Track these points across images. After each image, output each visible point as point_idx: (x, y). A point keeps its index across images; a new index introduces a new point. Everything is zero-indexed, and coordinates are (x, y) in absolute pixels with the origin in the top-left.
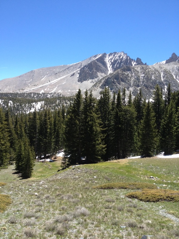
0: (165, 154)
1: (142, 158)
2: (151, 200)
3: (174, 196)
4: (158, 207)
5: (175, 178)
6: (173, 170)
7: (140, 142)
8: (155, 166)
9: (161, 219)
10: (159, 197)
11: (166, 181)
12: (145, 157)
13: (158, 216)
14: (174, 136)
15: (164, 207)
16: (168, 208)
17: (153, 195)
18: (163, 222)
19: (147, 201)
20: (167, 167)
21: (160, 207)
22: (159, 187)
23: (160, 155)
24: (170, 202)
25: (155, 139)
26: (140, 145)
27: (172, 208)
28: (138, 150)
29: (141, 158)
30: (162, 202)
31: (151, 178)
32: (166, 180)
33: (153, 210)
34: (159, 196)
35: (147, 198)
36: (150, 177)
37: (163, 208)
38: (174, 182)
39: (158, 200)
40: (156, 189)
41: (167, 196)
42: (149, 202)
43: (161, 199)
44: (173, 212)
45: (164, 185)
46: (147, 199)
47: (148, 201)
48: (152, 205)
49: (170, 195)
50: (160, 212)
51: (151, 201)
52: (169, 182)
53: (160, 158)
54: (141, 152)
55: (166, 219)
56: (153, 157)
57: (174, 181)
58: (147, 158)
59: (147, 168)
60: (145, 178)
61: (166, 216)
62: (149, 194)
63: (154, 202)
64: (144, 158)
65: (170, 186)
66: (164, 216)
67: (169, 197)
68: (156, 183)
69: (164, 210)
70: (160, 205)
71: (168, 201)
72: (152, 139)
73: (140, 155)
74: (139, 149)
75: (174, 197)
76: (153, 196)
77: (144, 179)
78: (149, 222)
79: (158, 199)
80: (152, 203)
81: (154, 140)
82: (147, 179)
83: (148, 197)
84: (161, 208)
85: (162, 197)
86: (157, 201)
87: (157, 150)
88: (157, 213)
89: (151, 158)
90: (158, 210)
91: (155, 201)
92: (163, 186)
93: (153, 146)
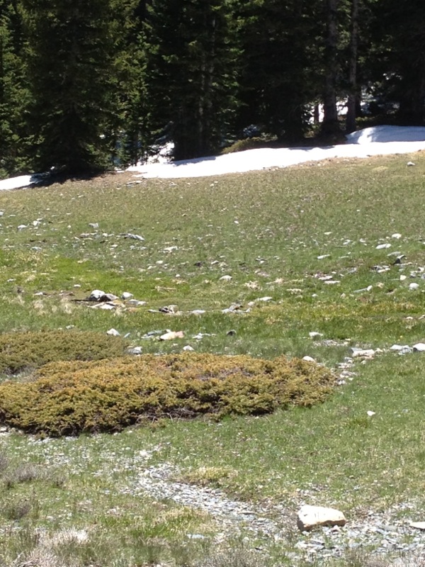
0: (179, 156)
1: (40, 185)
2: (88, 423)
3: (220, 383)
4: (132, 455)
5: (229, 288)
6: (220, 247)
7: (24, 86)
8: (116, 227)
9: (148, 518)
10: (139, 401)
11: (179, 313)
12: (60, 177)
13: (131, 503)
14: (232, 37)
15: (167, 453)
16: (187, 453)
17: (103, 390)
18: (157, 530)
19: (67, 432)
20: (190, 229)
21: (143, 453)
22: (139, 349)
23: (151, 158)
24: (196, 423)
25: (121, 60)
26: (28, 107)
27: (208, 453)
28: (15, 137)
29: (32, 186)
30: (152, 424)
31: (93, 299)
32: (180, 307)
33: (99, 473)
34: (138, 391)
35: (69, 411)
36: (88, 295)
37: (156, 459)
38: (226, 311)
39: (129, 420)
40: (119, 361)
41: (183, 390)
42: (77, 435)
43: (148, 408)
44: (214, 471)
45: (170, 335)
46: (66, 418)
47: (76, 430)
48: (98, 449)
49: (197, 384)
50: (143, 482)
51: (90, 431)
52: (197, 312)
53: (149, 182)
54: (31, 150)
55: (174, 513)
56: (109, 177)
57: (224, 307)
58: (68, 183)
59: (70, 246)
60: (57, 303)
61: (175, 498)
62: (81, 388)
63: (107, 429)
64: (56, 185)
65: (200, 336)
66: (165, 501)
67: (195, 393)
68: (123, 329)
69: (162, 467)
70: (139, 446)
71: (185, 416)
72: (104, 64)
73: (25, 172)
74: (22, 133)
75: (219, 393)
76: (101, 396)
77: (54, 309)
78: (73, 541)
79: (132, 410)
80: (98, 438)
81: (115, 70)
82: (67, 306)
83: (70, 405)
84: (149, 457)
85: (153, 398)
86: (125, 425)
87: (132, 135)
88: (124, 489)
89: (98, 181)
90: (128, 473)
91: (112, 423)
92: (165, 337)
93: (107, 105)
